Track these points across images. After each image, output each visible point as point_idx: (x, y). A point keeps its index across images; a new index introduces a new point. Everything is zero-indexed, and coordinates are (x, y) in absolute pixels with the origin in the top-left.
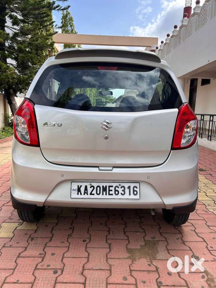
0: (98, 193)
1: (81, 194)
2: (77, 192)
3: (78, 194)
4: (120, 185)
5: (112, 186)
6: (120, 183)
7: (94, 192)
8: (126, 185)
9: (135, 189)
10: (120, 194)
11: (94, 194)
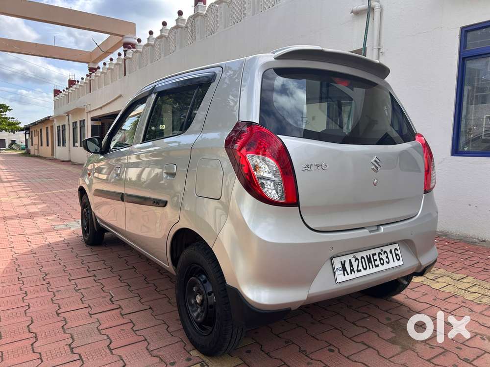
0: (365, 267)
1: (348, 274)
2: (342, 272)
3: (344, 275)
4: (382, 250)
5: (375, 254)
6: (381, 248)
7: (360, 267)
8: (387, 249)
9: (397, 252)
10: (385, 263)
11: (360, 271)
